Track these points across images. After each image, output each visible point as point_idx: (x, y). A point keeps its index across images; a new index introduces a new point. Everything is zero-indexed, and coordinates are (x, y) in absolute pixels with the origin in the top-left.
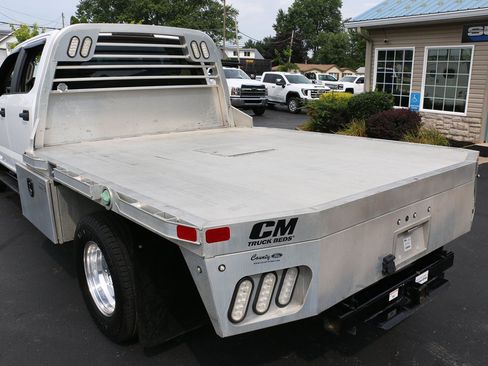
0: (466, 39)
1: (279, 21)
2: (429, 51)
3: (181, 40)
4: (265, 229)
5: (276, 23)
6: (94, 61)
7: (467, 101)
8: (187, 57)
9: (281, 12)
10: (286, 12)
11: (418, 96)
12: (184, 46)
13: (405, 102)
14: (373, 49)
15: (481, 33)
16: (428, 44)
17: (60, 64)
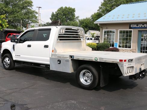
0: (130, 28)
1: (52, 16)
2: (120, 31)
3: (78, 30)
4: (130, 60)
5: (51, 17)
6: (65, 34)
7: (131, 45)
8: (79, 34)
9: (53, 13)
10: (55, 13)
11: (117, 44)
12: (78, 31)
13: (113, 46)
14: (102, 30)
15: (134, 26)
16: (119, 29)
17: (59, 35)
